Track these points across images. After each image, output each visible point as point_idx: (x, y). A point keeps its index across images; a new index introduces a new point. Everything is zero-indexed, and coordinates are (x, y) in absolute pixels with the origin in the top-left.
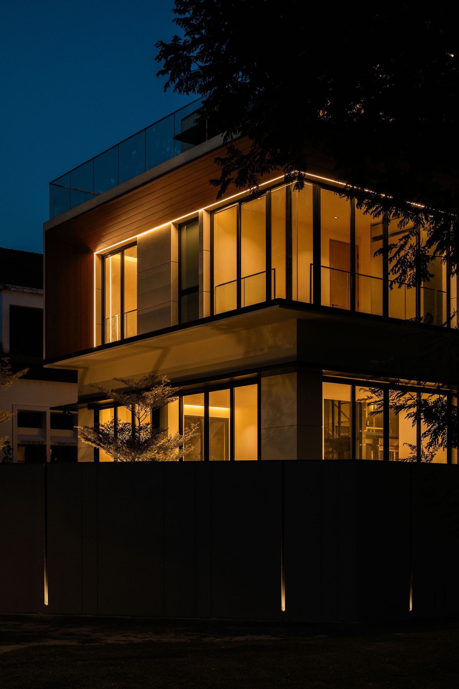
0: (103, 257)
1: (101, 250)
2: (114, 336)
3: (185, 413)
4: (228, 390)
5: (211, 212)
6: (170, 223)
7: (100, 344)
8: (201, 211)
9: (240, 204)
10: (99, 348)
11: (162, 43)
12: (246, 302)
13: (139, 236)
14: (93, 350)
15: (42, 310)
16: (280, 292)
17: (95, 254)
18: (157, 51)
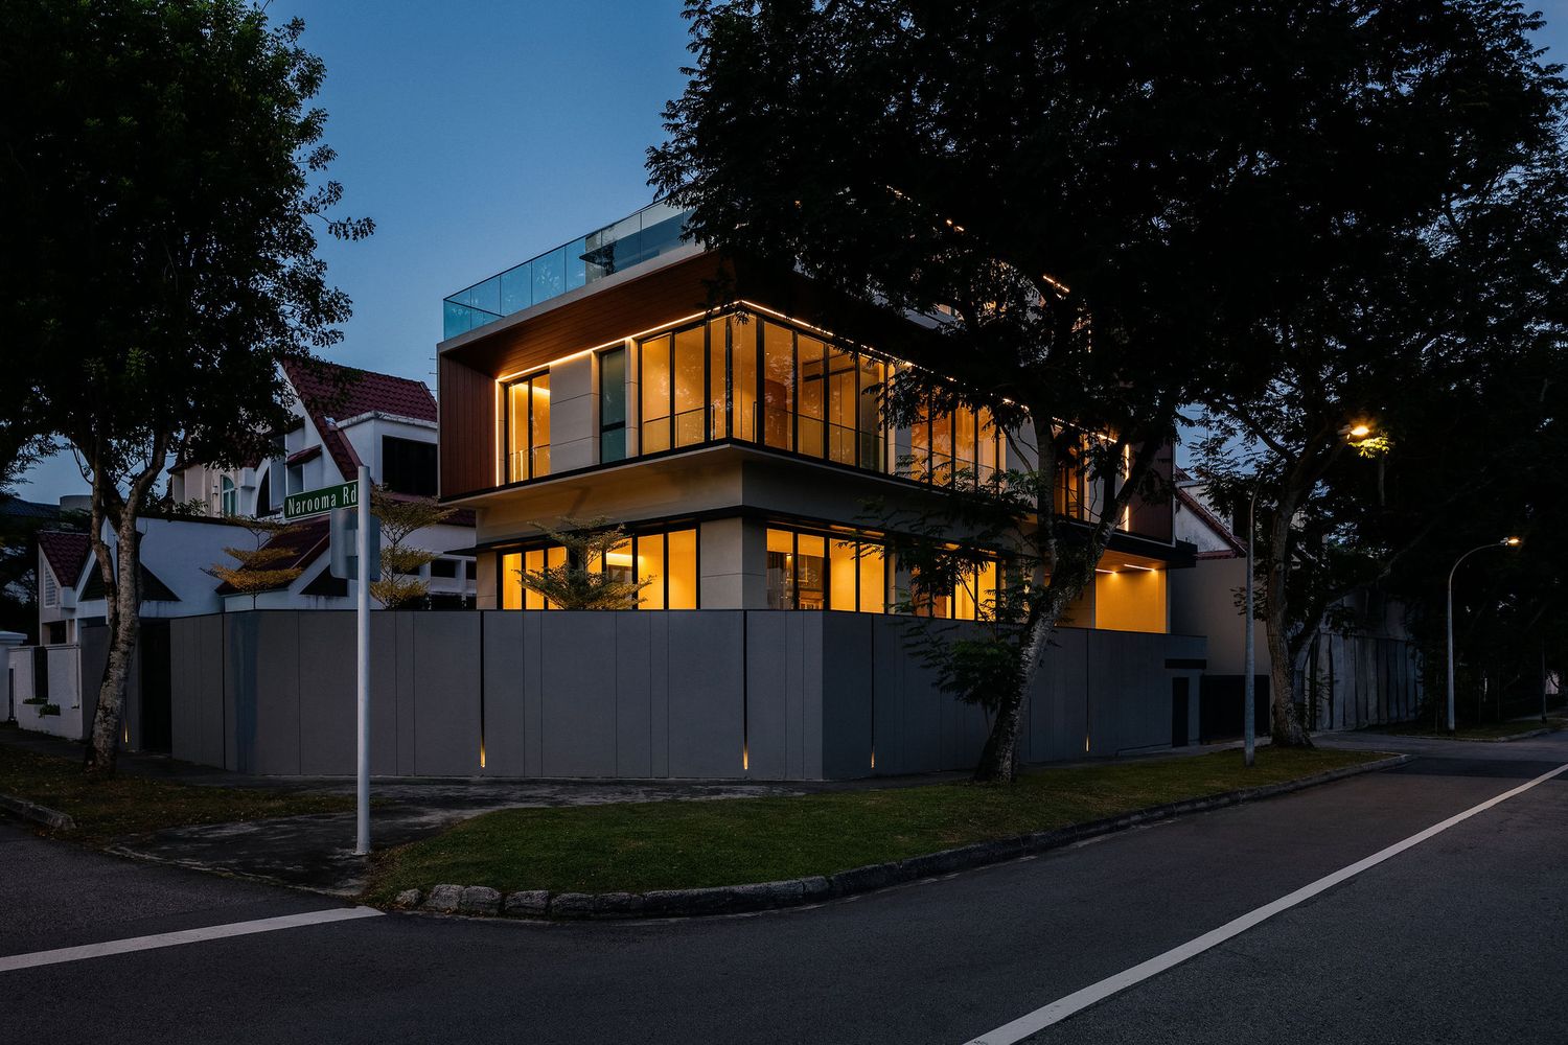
0: (506, 386)
1: (502, 378)
2: (518, 474)
3: (608, 563)
4: (661, 537)
5: (639, 341)
6: (589, 351)
7: (503, 483)
8: (628, 339)
9: (674, 334)
10: (501, 488)
11: (653, 149)
12: (680, 443)
13: (552, 364)
14: (494, 489)
15: (436, 445)
16: (719, 431)
17: (497, 381)
18: (646, 157)
